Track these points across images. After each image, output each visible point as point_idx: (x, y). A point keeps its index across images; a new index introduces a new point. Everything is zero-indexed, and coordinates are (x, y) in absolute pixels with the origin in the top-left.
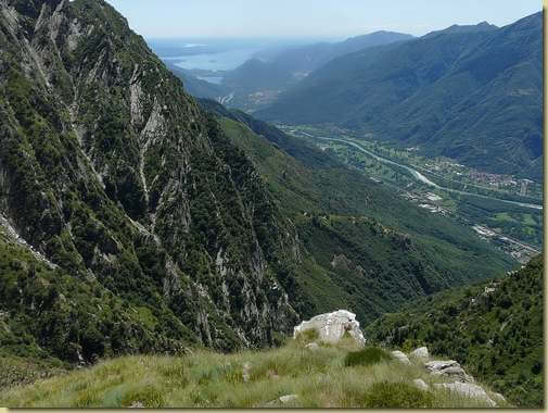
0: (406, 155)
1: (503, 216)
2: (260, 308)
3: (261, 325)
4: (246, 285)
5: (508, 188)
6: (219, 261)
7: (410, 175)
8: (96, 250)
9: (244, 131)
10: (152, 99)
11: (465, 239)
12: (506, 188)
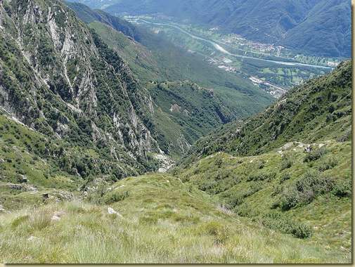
0: (210, 33)
1: (267, 70)
2: (139, 142)
3: (140, 149)
4: (130, 131)
5: (270, 52)
6: (115, 120)
7: (213, 47)
8: (58, 124)
9: (109, 30)
10: (64, 30)
11: (245, 87)
12: (269, 52)
